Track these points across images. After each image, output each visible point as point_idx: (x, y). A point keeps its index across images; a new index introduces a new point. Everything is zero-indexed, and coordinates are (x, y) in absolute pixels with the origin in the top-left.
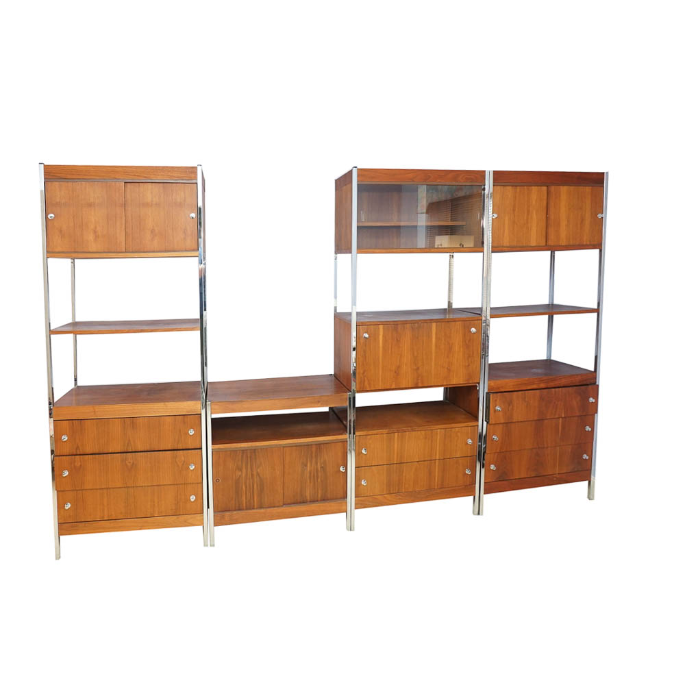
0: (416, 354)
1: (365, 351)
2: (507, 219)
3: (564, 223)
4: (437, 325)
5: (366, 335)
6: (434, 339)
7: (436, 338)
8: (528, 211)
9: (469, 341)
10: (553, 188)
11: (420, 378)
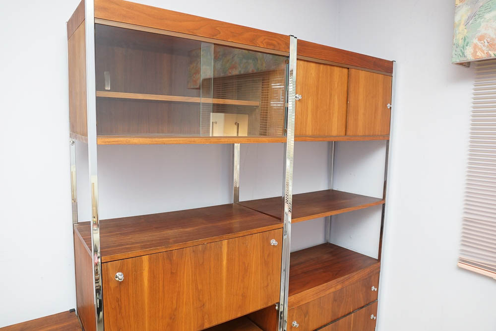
0: (200, 287)
1: (118, 300)
2: (310, 102)
3: (361, 111)
4: (228, 243)
5: (120, 276)
6: (225, 262)
7: (228, 260)
8: (331, 95)
9: (269, 255)
10: (353, 71)
11: (207, 316)
